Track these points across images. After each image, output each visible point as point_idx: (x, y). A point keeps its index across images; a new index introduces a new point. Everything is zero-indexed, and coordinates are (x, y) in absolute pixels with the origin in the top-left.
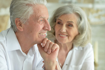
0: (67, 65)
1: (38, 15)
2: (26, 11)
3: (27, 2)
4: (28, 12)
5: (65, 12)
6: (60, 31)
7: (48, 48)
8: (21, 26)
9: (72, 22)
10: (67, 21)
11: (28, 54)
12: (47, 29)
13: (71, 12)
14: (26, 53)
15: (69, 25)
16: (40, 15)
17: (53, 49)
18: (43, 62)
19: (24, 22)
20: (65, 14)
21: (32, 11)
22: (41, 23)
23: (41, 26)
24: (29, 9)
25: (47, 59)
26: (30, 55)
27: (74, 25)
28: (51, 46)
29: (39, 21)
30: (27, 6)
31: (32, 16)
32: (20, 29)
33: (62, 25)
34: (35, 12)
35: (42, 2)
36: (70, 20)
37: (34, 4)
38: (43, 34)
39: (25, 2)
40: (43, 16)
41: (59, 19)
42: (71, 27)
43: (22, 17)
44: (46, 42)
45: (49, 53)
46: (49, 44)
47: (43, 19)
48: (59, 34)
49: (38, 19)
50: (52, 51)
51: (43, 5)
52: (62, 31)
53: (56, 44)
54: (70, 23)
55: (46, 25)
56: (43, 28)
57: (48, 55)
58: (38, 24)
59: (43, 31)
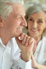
0: (37, 52)
1: (17, 13)
2: (6, 9)
3: (7, 2)
4: (8, 11)
5: (36, 11)
6: (32, 26)
7: (25, 41)
8: (2, 22)
9: (41, 19)
10: (38, 18)
11: (7, 45)
12: (24, 25)
13: (40, 11)
14: (6, 45)
15: (39, 22)
16: (19, 13)
17: (29, 42)
18: (21, 52)
19: (4, 19)
20: (36, 13)
21: (11, 9)
22: (19, 20)
23: (19, 23)
24: (9, 7)
25: (24, 51)
26: (9, 46)
27: (44, 21)
28: (28, 40)
29: (17, 18)
30: (8, 5)
31: (11, 14)
32: (1, 24)
33: (34, 21)
34: (14, 10)
35: (20, 2)
36: (40, 18)
37: (14, 4)
38: (20, 29)
39: (6, 1)
40: (20, 14)
41: (31, 17)
42: (41, 23)
43: (3, 14)
44: (23, 37)
45: (26, 46)
46: (26, 38)
47: (20, 17)
48: (31, 29)
49: (17, 17)
50: (29, 44)
51: (20, 4)
52: (34, 27)
53: (32, 38)
54: (40, 20)
55: (23, 22)
56: (21, 24)
57: (25, 47)
58: (16, 20)
59: (21, 27)
